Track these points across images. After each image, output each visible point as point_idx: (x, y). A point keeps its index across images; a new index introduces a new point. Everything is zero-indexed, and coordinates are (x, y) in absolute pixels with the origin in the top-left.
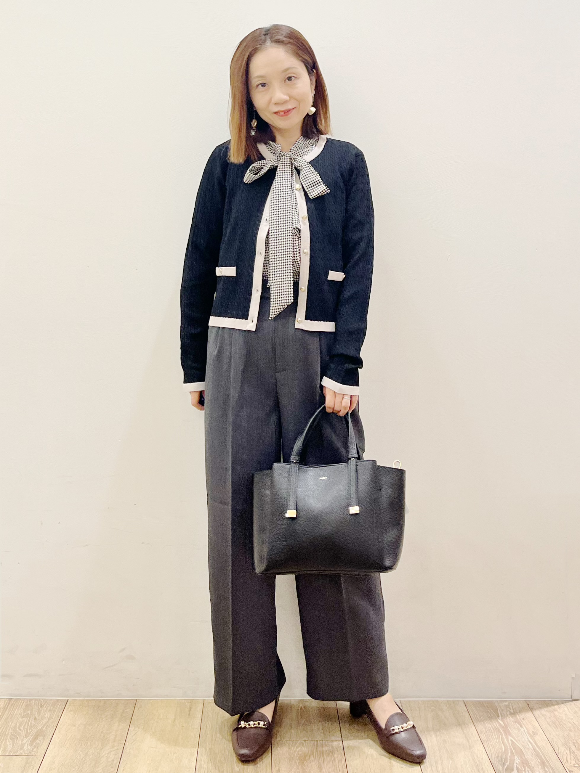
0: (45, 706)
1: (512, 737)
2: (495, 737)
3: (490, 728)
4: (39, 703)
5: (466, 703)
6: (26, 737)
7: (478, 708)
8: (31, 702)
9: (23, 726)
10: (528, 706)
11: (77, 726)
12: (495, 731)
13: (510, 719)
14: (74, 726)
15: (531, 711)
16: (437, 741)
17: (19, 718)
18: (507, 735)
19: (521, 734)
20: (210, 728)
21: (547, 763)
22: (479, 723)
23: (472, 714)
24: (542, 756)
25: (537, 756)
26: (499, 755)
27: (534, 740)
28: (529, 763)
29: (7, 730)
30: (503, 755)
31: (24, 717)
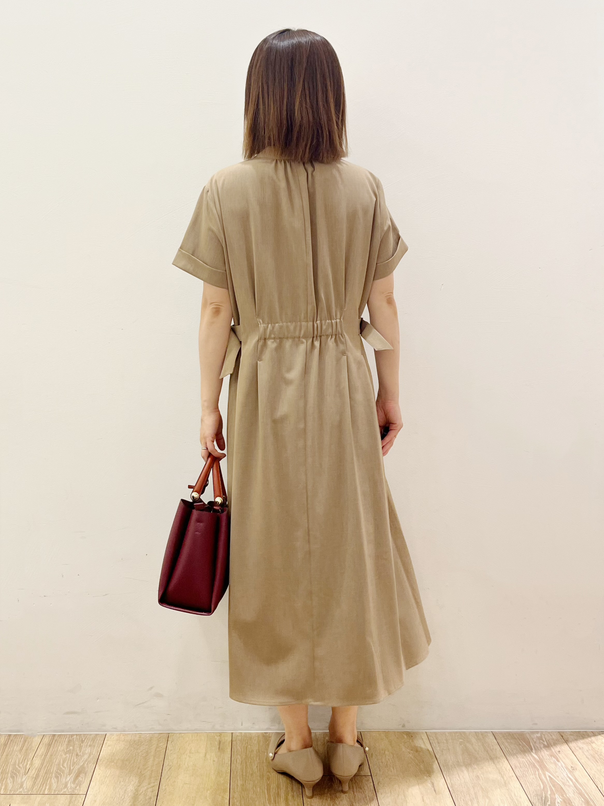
0: (85, 741)
1: (550, 772)
2: (532, 773)
3: (525, 762)
4: (80, 739)
5: (495, 734)
6: (69, 775)
7: (509, 741)
8: (73, 737)
9: (66, 762)
10: (562, 738)
11: (115, 762)
12: (530, 766)
13: (544, 753)
15: (566, 744)
16: (470, 777)
17: (62, 754)
18: (543, 769)
19: (559, 769)
20: (240, 762)
21: (592, 804)
22: (511, 757)
23: (502, 747)
24: (586, 795)
25: (579, 793)
26: (538, 793)
27: (574, 776)
28: (571, 803)
29: (52, 768)
30: (543, 794)
31: (67, 754)
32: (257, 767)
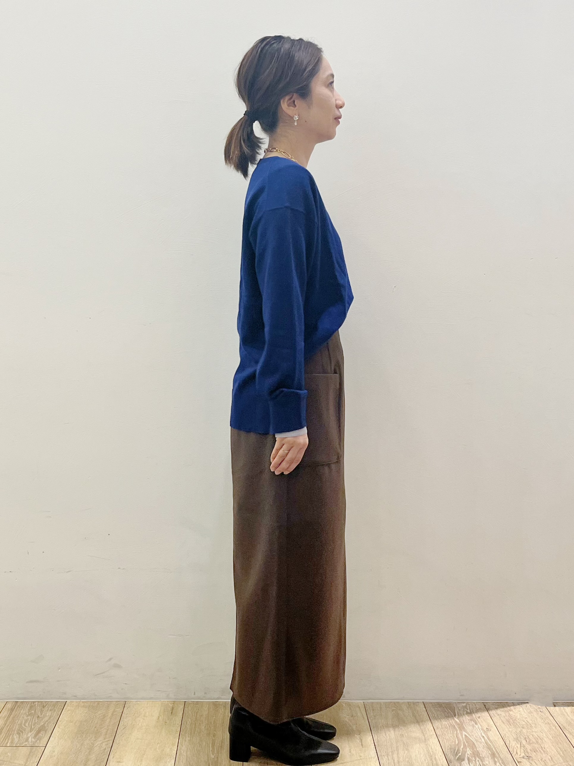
0: (46, 707)
1: (466, 732)
2: (450, 733)
3: (446, 725)
4: (41, 706)
5: (425, 704)
6: (31, 732)
7: (435, 708)
8: (34, 704)
9: (27, 723)
10: (484, 707)
12: (450, 728)
13: (465, 718)
14: (72, 722)
15: (486, 711)
16: (395, 735)
17: (24, 716)
18: (461, 730)
19: (475, 730)
20: (190, 724)
21: (497, 755)
22: (436, 721)
23: (430, 713)
24: (493, 749)
25: (488, 748)
26: (452, 748)
27: (487, 735)
28: (480, 754)
29: (14, 727)
30: (456, 748)
31: (29, 716)
32: (205, 727)
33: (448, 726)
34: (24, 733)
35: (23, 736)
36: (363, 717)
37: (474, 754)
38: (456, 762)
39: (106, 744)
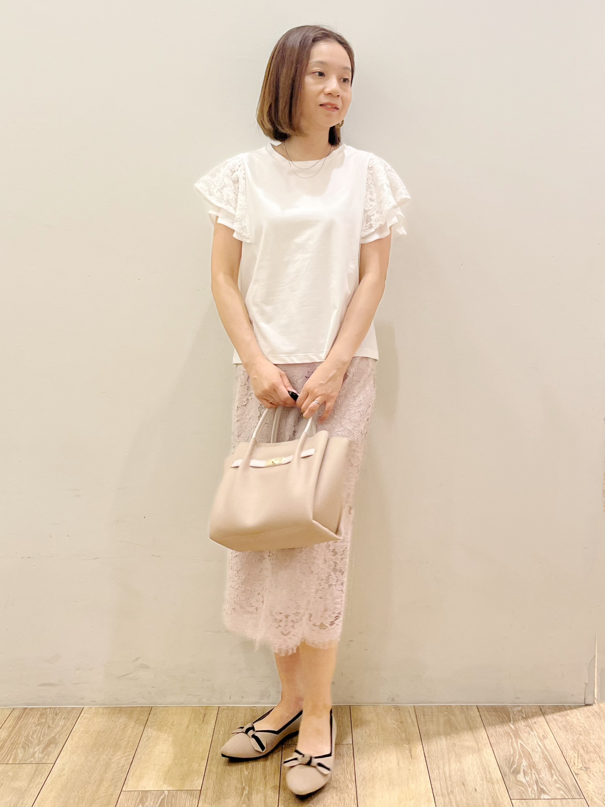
0: (59, 715)
1: (522, 740)
2: (505, 740)
4: (54, 713)
5: (478, 708)
6: (38, 745)
7: (490, 713)
8: (46, 711)
9: (36, 735)
10: (540, 711)
11: (90, 733)
12: (505, 734)
13: (521, 724)
15: (543, 716)
16: (447, 745)
17: (33, 726)
18: (517, 738)
19: (531, 737)
20: (223, 734)
21: (554, 767)
22: (490, 727)
23: (484, 718)
24: (550, 759)
25: (544, 758)
26: (508, 758)
27: (543, 743)
28: (536, 766)
29: (19, 740)
30: (511, 759)
31: (38, 726)
33: (502, 733)
34: (30, 746)
35: (29, 750)
36: (413, 723)
37: (530, 765)
38: (511, 775)
39: (126, 759)
